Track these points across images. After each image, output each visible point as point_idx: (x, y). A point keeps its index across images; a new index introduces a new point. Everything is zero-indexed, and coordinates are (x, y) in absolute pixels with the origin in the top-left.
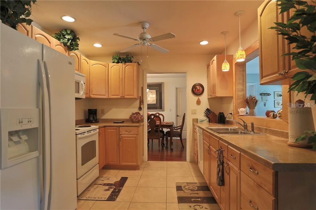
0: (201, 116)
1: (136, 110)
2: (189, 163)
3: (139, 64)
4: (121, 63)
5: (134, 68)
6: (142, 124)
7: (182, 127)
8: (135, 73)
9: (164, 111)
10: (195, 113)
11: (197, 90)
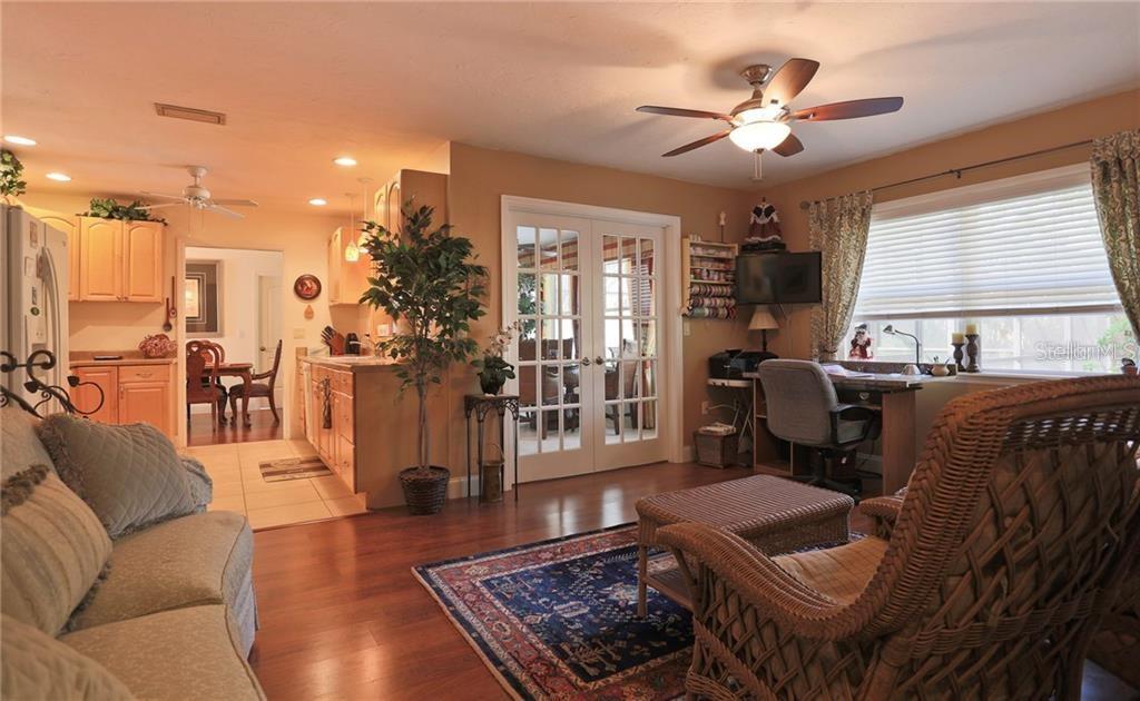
0: (315, 342)
1: (158, 330)
2: (290, 442)
3: (166, 224)
4: (121, 219)
5: (153, 236)
6: (174, 361)
7: (273, 375)
8: (158, 246)
9: (221, 335)
10: (302, 337)
11: (306, 289)
